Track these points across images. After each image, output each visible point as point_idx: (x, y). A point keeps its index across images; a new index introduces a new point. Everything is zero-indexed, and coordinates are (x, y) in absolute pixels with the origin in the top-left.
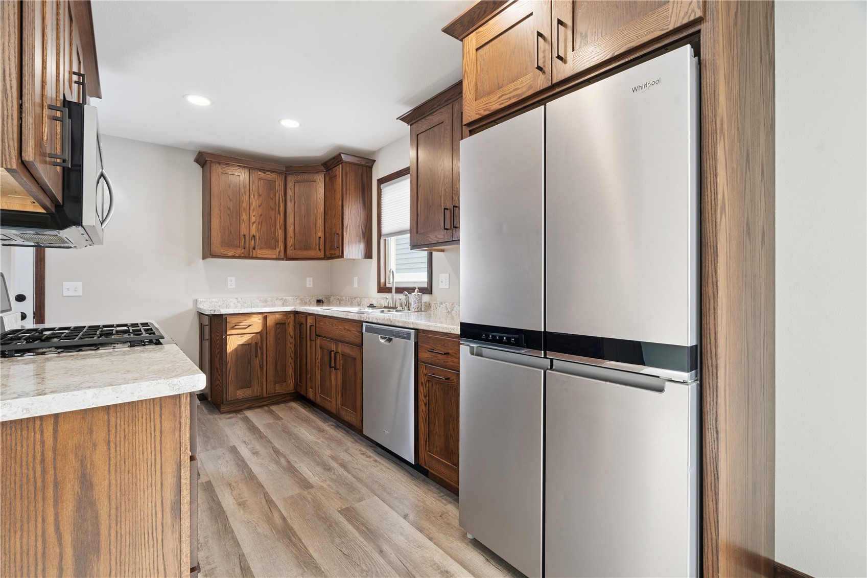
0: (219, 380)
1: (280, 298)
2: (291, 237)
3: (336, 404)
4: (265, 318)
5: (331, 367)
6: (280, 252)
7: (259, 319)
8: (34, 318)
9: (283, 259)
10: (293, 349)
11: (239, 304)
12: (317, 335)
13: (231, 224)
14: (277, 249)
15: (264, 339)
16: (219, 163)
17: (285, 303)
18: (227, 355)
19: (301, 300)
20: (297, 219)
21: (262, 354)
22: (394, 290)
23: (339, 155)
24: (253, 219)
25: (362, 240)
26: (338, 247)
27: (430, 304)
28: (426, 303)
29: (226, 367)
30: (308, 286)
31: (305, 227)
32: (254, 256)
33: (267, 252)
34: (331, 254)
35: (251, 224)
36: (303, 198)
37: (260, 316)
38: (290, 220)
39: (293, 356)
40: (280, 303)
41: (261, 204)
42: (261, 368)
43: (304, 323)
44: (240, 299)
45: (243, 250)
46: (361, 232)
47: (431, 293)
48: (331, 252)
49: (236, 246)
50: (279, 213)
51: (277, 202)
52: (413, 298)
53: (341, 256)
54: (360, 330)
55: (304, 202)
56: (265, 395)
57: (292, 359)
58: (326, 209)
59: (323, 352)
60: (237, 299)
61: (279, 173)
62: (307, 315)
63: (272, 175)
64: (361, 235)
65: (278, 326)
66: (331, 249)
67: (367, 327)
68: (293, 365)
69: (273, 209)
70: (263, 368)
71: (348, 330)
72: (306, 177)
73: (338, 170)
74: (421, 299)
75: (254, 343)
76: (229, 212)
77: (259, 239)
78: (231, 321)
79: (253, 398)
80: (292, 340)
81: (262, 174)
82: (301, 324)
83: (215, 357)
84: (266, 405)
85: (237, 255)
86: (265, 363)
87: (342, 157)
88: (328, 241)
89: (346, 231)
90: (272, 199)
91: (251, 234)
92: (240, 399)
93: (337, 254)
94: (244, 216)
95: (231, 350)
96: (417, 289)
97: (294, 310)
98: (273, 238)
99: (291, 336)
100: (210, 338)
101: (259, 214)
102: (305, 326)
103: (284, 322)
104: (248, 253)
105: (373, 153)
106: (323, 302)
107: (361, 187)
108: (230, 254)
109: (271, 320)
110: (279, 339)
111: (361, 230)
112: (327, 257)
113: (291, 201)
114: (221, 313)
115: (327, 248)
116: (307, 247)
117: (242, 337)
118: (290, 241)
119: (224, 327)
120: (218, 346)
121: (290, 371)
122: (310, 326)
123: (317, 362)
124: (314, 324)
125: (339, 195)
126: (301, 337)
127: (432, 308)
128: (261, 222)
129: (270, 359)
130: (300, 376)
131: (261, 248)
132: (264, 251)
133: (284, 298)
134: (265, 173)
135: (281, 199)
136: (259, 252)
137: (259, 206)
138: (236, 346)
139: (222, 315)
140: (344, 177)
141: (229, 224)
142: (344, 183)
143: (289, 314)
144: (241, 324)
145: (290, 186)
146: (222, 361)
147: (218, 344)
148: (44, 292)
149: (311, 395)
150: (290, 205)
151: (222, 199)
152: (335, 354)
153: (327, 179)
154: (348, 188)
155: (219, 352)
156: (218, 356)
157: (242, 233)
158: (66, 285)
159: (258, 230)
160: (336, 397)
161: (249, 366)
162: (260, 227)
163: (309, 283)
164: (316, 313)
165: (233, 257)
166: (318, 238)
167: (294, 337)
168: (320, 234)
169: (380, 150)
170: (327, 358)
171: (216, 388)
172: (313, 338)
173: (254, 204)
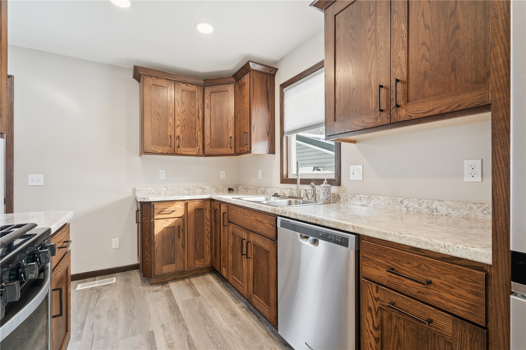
0: (148, 257)
1: (200, 187)
2: (208, 138)
3: (248, 290)
4: (186, 205)
5: (242, 254)
6: (199, 150)
7: (182, 206)
8: (5, 204)
9: (201, 156)
10: (209, 230)
11: (168, 192)
12: (229, 222)
13: (160, 127)
14: (197, 147)
15: (186, 222)
16: (151, 76)
17: (204, 191)
18: (155, 236)
19: (216, 188)
20: (213, 122)
21: (184, 234)
22: (299, 182)
23: (248, 63)
24: (178, 123)
25: (267, 137)
26: (246, 144)
27: (339, 196)
28: (334, 194)
29: (154, 246)
30: (221, 177)
31: (219, 129)
32: (179, 153)
33: (189, 149)
34: (240, 151)
35: (176, 126)
36: (218, 105)
37: (183, 203)
38: (207, 124)
39: (209, 236)
40: (200, 191)
41: (184, 111)
42: (183, 247)
43: (218, 209)
44: (169, 188)
45: (170, 148)
46: (266, 131)
47: (339, 184)
48: (240, 149)
49: (164, 145)
50: (199, 118)
51: (197, 109)
52: (320, 189)
53: (249, 152)
54: (274, 224)
55: (218, 109)
56: (187, 269)
57: (208, 239)
58: (236, 113)
59: (235, 238)
60: (166, 188)
61: (198, 85)
62: (221, 203)
63: (192, 87)
64: (266, 134)
65: (197, 211)
66: (240, 146)
67: (282, 222)
68: (209, 243)
69: (193, 115)
70: (184, 247)
71: (260, 221)
72: (220, 87)
73: (246, 79)
74: (330, 190)
75: (177, 225)
76: (158, 117)
77: (183, 139)
78: (158, 207)
79: (177, 272)
80: (209, 223)
81: (185, 86)
82: (215, 211)
83: (145, 237)
84: (188, 277)
85: (165, 152)
86: (186, 242)
87: (251, 65)
88: (238, 140)
89: (254, 130)
90: (193, 107)
91: (176, 135)
92: (165, 274)
93: (246, 150)
94: (171, 120)
95: (158, 232)
96: (325, 181)
97: (210, 198)
98: (194, 138)
99: (207, 219)
100: (141, 221)
101: (183, 119)
102: (219, 211)
103: (201, 208)
104: (174, 150)
105: (276, 62)
106: (233, 190)
107: (265, 92)
108: (159, 152)
109: (191, 207)
110: (198, 222)
111: (266, 129)
112: (237, 154)
113: (208, 108)
114: (150, 201)
115: (237, 146)
116: (221, 146)
117: (167, 221)
118: (207, 141)
119: (152, 213)
120: (147, 228)
121: (207, 248)
122: (224, 213)
123: (229, 245)
124: (227, 212)
125: (247, 99)
126: (215, 222)
127: (342, 200)
128: (184, 125)
129: (191, 239)
130: (215, 254)
131: (184, 147)
132: (187, 149)
133: (203, 187)
134: (187, 85)
135: (200, 107)
136: (182, 150)
137: (183, 112)
138: (162, 229)
139: (150, 202)
140: (251, 83)
141: (158, 127)
142: (252, 88)
143: (206, 201)
144: (166, 210)
145: (207, 96)
146: (151, 241)
147: (147, 227)
148: (13, 182)
149: (224, 272)
150: (207, 112)
151: (153, 106)
152: (247, 243)
153: (237, 88)
154: (255, 93)
155: (148, 234)
156: (148, 237)
157: (169, 134)
158: (31, 176)
159: (182, 132)
160: (248, 284)
161: (173, 246)
162: (183, 130)
163: (223, 175)
164: (228, 202)
165: (162, 154)
166: (229, 138)
167: (210, 220)
168: (231, 134)
169: (282, 59)
170: (238, 244)
171: (146, 264)
172: (226, 224)
173: (178, 110)
